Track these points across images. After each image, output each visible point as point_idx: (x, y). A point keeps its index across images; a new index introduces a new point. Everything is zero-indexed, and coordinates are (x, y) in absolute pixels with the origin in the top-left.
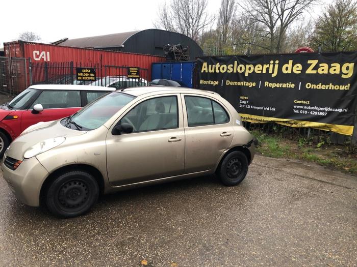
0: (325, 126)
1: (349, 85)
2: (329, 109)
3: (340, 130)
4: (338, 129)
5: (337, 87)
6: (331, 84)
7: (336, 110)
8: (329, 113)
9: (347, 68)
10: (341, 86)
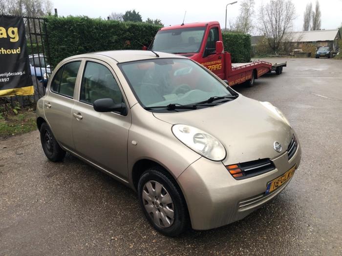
0: (14, 92)
1: (19, 48)
2: (10, 74)
3: (25, 91)
4: (23, 91)
5: (9, 52)
6: (2, 49)
7: (16, 74)
8: (11, 78)
9: (13, 32)
10: (12, 50)
